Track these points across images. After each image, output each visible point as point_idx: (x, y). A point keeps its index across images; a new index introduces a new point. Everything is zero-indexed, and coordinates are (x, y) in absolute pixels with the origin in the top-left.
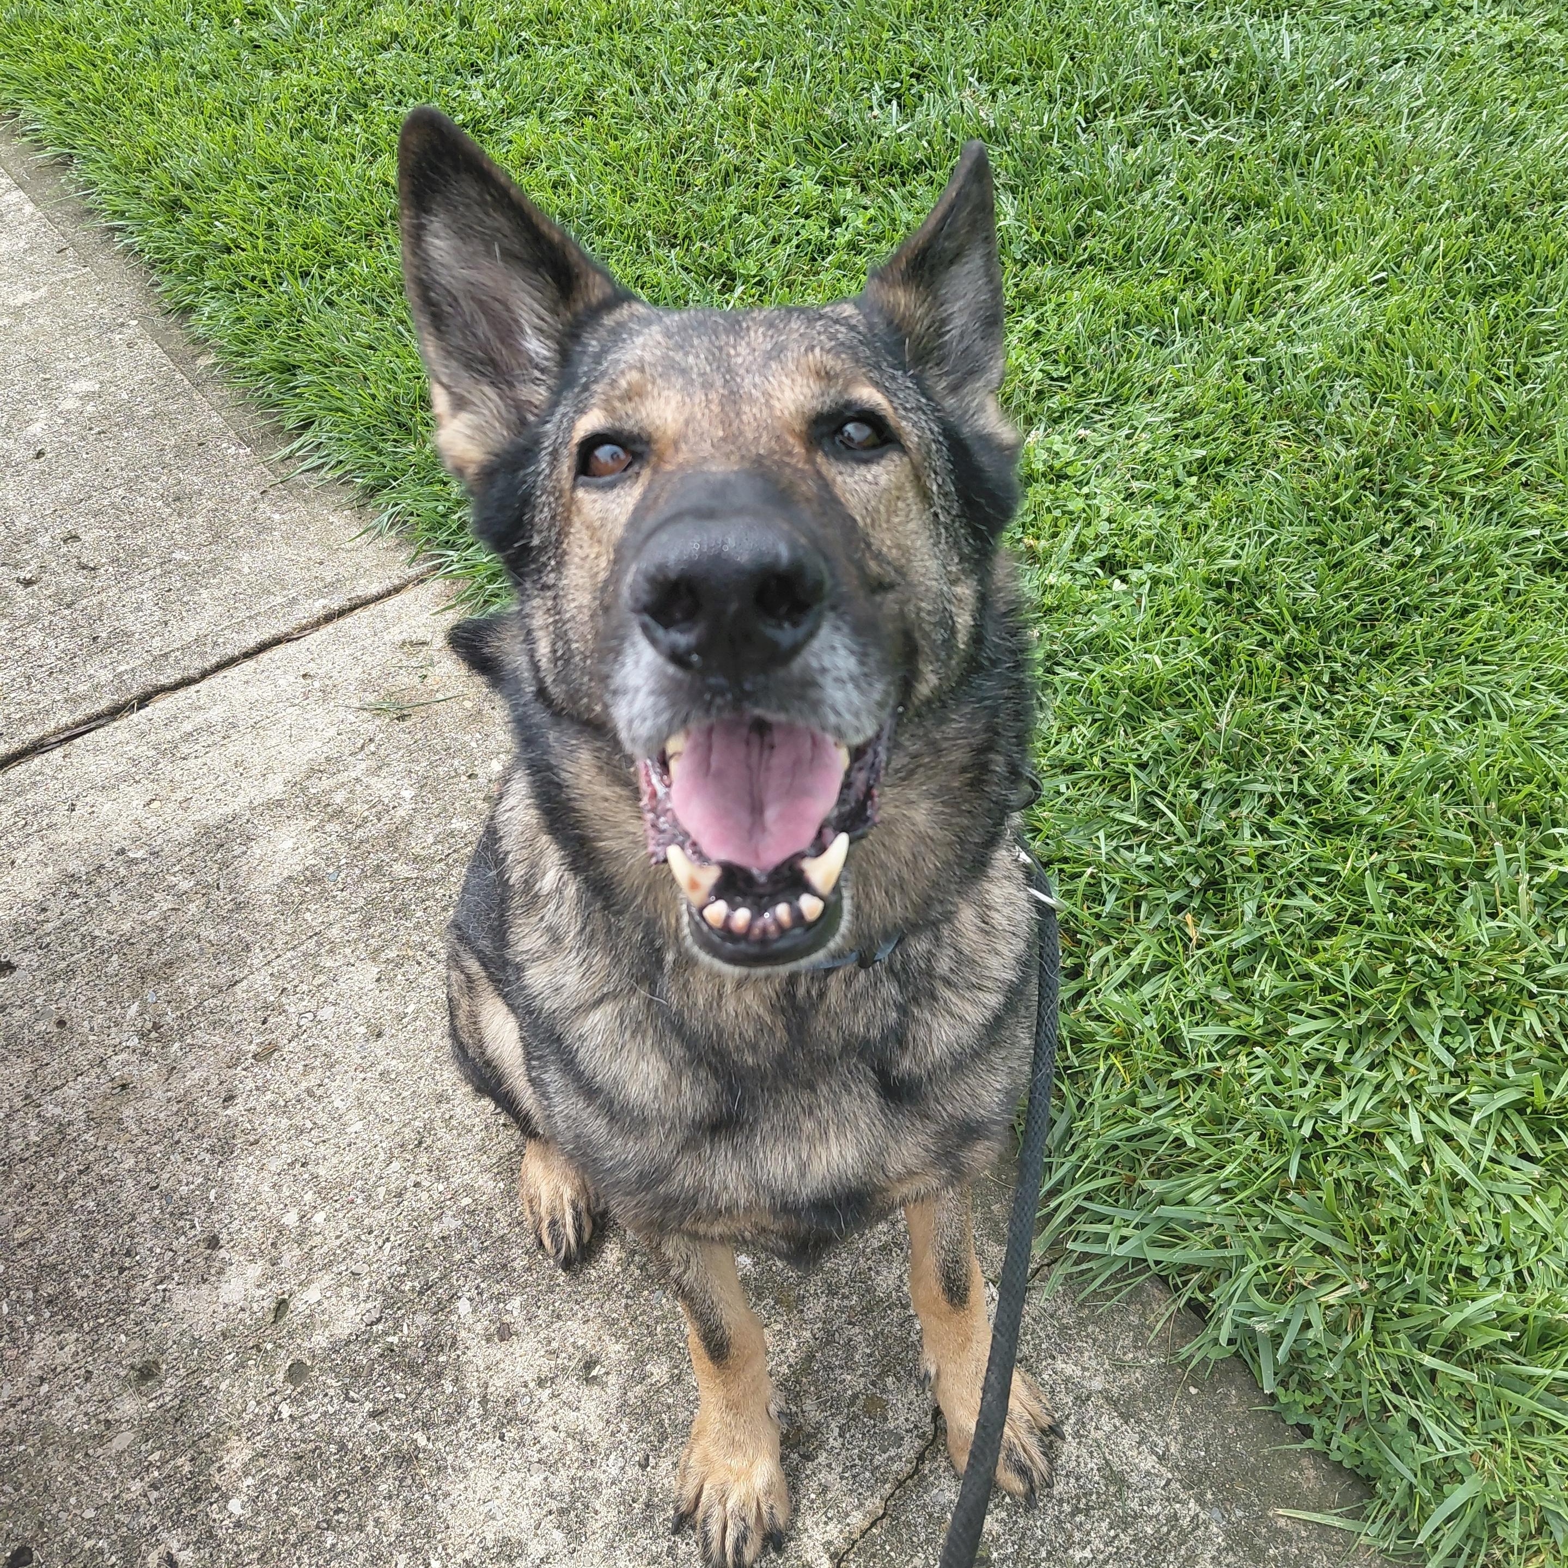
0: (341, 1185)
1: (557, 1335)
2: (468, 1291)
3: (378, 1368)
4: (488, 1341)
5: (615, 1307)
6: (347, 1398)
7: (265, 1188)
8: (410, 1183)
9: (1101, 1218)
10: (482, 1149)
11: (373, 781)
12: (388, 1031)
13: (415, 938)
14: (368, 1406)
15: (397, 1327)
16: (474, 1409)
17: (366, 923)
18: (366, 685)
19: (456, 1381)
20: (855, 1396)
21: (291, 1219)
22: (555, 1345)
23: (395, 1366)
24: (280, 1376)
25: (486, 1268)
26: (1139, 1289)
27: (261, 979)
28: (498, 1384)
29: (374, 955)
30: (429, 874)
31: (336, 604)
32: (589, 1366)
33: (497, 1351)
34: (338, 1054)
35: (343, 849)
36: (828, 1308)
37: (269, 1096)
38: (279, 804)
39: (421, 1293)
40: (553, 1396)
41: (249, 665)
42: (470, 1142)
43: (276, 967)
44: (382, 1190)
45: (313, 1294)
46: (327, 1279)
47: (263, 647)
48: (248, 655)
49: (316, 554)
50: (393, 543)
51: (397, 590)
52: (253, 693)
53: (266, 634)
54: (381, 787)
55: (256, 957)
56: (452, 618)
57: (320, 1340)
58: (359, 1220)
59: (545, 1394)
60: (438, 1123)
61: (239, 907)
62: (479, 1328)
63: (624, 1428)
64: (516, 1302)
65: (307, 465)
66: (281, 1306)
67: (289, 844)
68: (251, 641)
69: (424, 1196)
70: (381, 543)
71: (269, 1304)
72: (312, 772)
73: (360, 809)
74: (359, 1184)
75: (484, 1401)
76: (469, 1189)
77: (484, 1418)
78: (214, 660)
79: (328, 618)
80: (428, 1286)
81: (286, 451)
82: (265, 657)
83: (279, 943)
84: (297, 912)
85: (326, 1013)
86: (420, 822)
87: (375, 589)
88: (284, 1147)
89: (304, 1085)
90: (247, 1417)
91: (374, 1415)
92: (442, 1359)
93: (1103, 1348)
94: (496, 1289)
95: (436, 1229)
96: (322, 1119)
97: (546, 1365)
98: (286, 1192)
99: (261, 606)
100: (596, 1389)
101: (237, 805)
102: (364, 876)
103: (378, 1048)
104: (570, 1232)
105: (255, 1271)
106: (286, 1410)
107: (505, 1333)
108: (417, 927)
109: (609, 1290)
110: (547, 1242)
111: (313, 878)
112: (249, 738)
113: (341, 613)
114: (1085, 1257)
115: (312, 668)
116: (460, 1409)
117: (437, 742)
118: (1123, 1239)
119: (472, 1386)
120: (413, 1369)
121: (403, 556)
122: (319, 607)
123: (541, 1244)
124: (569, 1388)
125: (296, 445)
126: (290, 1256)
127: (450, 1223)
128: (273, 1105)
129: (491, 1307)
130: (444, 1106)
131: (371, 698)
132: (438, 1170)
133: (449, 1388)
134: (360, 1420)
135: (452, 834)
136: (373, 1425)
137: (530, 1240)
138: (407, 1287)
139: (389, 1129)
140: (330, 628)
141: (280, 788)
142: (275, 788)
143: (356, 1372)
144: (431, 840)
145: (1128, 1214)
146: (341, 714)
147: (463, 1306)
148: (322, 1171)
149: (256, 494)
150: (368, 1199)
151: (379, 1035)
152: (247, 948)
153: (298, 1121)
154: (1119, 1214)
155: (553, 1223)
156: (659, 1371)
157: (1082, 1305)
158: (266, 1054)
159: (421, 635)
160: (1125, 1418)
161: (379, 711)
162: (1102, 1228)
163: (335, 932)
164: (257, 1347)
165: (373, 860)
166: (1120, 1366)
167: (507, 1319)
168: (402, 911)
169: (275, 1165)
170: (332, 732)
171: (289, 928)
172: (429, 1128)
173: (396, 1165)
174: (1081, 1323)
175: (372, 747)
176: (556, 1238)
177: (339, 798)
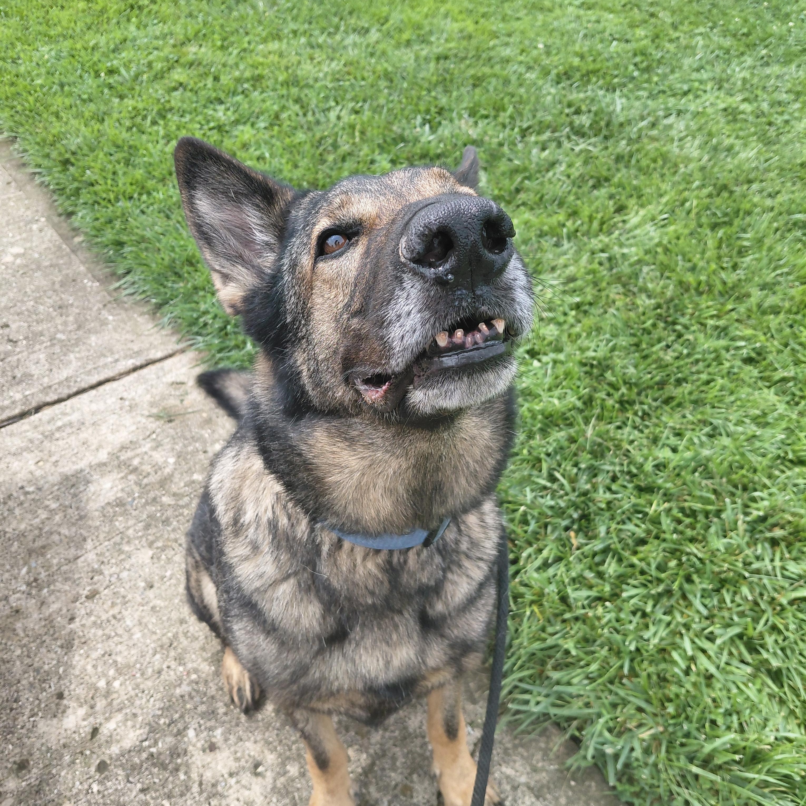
0: (128, 666)
1: (240, 750)
2: (194, 724)
3: (145, 765)
4: (204, 751)
5: (271, 735)
6: (128, 781)
7: (89, 667)
8: (164, 666)
9: (526, 692)
10: (203, 649)
11: (154, 454)
12: (156, 585)
13: (172, 536)
14: (139, 786)
15: (156, 743)
16: (195, 788)
17: (147, 527)
18: (152, 404)
19: (186, 773)
20: (396, 785)
21: (102, 684)
22: (239, 755)
23: (154, 765)
24: (93, 769)
25: (204, 713)
26: (545, 730)
27: (91, 556)
28: (208, 775)
29: (151, 545)
30: (181, 503)
31: (138, 362)
32: (257, 766)
33: (209, 757)
34: (129, 597)
35: (136, 489)
36: (383, 737)
37: (93, 618)
38: (105, 464)
39: (169, 725)
40: (238, 782)
41: (93, 392)
42: (197, 645)
43: (99, 550)
44: (150, 670)
45: (111, 725)
46: (119, 717)
47: (100, 384)
48: (93, 387)
49: (129, 337)
50: (169, 332)
51: (170, 356)
52: (94, 407)
53: (102, 377)
54: (158, 457)
55: (89, 545)
56: (199, 370)
57: (115, 750)
58: (138, 686)
59: (233, 781)
60: (181, 635)
61: (81, 518)
62: (199, 745)
63: (274, 800)
64: (218, 732)
65: (128, 291)
66: (95, 731)
67: (108, 485)
68: (94, 379)
69: (172, 673)
70: (164, 332)
71: (89, 730)
72: (123, 448)
73: (147, 468)
74: (138, 666)
75: (201, 784)
76: (196, 671)
77: (201, 793)
78: (75, 390)
79: (135, 369)
80: (172, 722)
81: (117, 285)
82: (101, 388)
83: (102, 536)
84: (111, 521)
85: (124, 575)
86: (177, 476)
87: (159, 355)
88: (99, 646)
89: (111, 613)
90: (75, 791)
91: (143, 791)
92: (179, 761)
93: (527, 759)
94: (209, 724)
95: (178, 691)
96: (120, 631)
97: (233, 765)
98: (100, 669)
99: (102, 362)
100: (260, 779)
101: (82, 465)
102: (147, 503)
103: (150, 594)
104: (248, 694)
105: (82, 712)
106: (95, 788)
107: (212, 748)
108: (174, 530)
109: (268, 726)
110: (236, 699)
111: (120, 503)
112: (90, 431)
113: (142, 367)
114: (518, 712)
115: (125, 395)
116: (188, 789)
117: (188, 434)
118: (538, 703)
119: (194, 776)
120: (164, 767)
121: (174, 339)
122: (130, 363)
123: (233, 700)
124: (246, 778)
125: (122, 282)
126: (101, 704)
127: (185, 689)
128: (95, 623)
129: (205, 733)
130: (184, 626)
131: (155, 411)
132: (180, 660)
133: (182, 777)
134: (134, 793)
135: (193, 482)
136: (142, 796)
137: (227, 699)
138: (162, 721)
139: (155, 637)
140: (135, 375)
141: (106, 456)
142: (103, 456)
143: (133, 768)
144: (182, 484)
145: (540, 689)
146: (139, 418)
147: (191, 733)
148: (119, 659)
149: (101, 306)
150: (142, 674)
151: (151, 587)
152: (85, 540)
153: (107, 631)
154: (535, 689)
155: (239, 690)
156: (293, 770)
157: (515, 738)
158: (91, 596)
159: (181, 378)
160: (537, 797)
161: (158, 417)
162: (526, 697)
163: (130, 532)
164: (82, 753)
165: (152, 495)
166: (535, 770)
167: (214, 740)
168: (166, 522)
169: (94, 655)
170: (134, 428)
171: (107, 529)
172: (176, 636)
173: (158, 656)
174: (515, 747)
175: (154, 436)
176: (241, 698)
177: (136, 462)
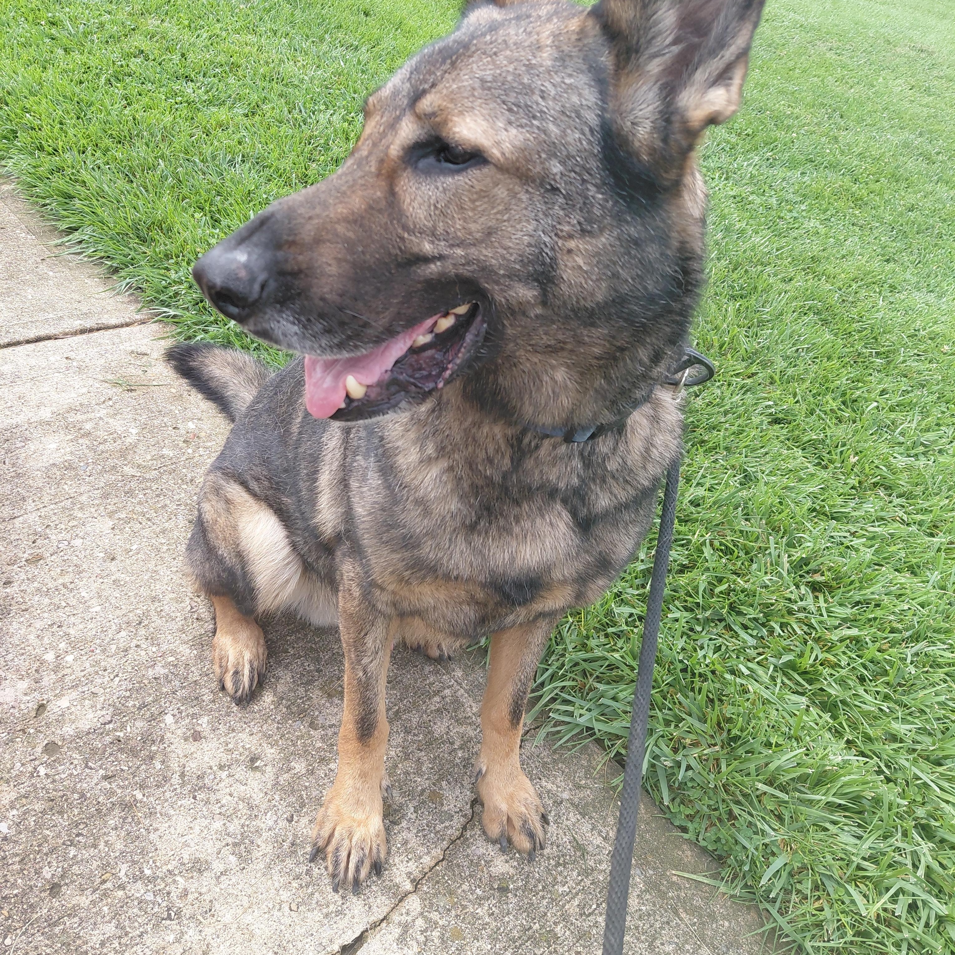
0: (85, 641)
1: (233, 741)
2: (172, 709)
3: (109, 751)
4: (186, 740)
5: (271, 728)
6: (87, 766)
7: (32, 637)
8: (133, 645)
9: (568, 703)
10: (182, 631)
11: (111, 421)
12: (119, 557)
13: (138, 508)
14: (101, 772)
15: (123, 727)
16: (176, 779)
17: (106, 496)
18: (106, 369)
19: (163, 762)
20: (423, 791)
21: (50, 657)
22: (230, 746)
23: (121, 750)
24: (39, 749)
25: (186, 699)
27: (32, 518)
28: (192, 766)
29: (111, 515)
30: (147, 476)
31: (89, 323)
32: (253, 760)
33: (192, 747)
34: (85, 566)
35: (90, 454)
36: (405, 740)
37: (36, 584)
38: (48, 423)
39: (139, 709)
40: (229, 776)
41: (32, 346)
42: (175, 626)
43: (43, 512)
44: (114, 647)
45: (64, 703)
46: (74, 694)
47: (38, 340)
48: (28, 342)
49: (76, 297)
50: (126, 300)
51: (127, 325)
52: (33, 362)
53: (42, 332)
54: (117, 425)
55: (30, 505)
56: (168, 343)
57: (68, 730)
58: (97, 663)
59: (224, 774)
60: (152, 613)
61: (18, 475)
62: (179, 732)
63: (277, 797)
64: (204, 720)
65: (72, 250)
66: (41, 707)
67: (54, 446)
68: (32, 335)
69: (143, 653)
70: (119, 298)
71: (33, 706)
72: (70, 410)
73: (102, 434)
74: (98, 641)
75: (182, 775)
76: (173, 653)
77: (183, 785)
78: (6, 341)
79: (83, 332)
80: (144, 706)
81: (59, 241)
82: (41, 344)
83: (46, 499)
84: (58, 484)
85: (78, 542)
86: (141, 448)
87: (113, 321)
88: (46, 615)
89: (61, 581)
90: (14, 773)
91: (106, 778)
92: (154, 748)
93: (568, 776)
94: (191, 711)
95: (151, 673)
96: (73, 602)
97: (225, 758)
98: (46, 641)
99: (41, 316)
100: (258, 774)
101: (20, 419)
102: (104, 471)
103: (113, 566)
105: (23, 685)
106: (42, 771)
107: (197, 737)
108: (140, 503)
109: (266, 718)
111: (70, 467)
112: (28, 385)
113: (91, 330)
114: (558, 723)
115: (72, 355)
116: (166, 779)
117: (153, 407)
119: (174, 766)
120: (134, 753)
121: (133, 307)
122: (77, 324)
123: (223, 688)
124: (240, 772)
125: (66, 239)
126: (48, 679)
127: (160, 670)
128: (38, 590)
129: (187, 721)
130: (157, 604)
131: (110, 377)
132: (152, 639)
133: (158, 766)
134: (95, 781)
135: (163, 456)
136: (106, 784)
137: (214, 685)
138: (130, 704)
139: (118, 612)
140: (84, 336)
141: (49, 415)
142: (46, 414)
143: (94, 751)
144: (149, 457)
146: (91, 382)
147: (169, 719)
148: (72, 631)
149: (39, 260)
150: (104, 651)
151: (113, 559)
152: (24, 499)
153: (56, 600)
154: (578, 702)
156: (299, 766)
157: (555, 752)
158: (36, 560)
159: (143, 349)
160: (583, 815)
161: (116, 384)
162: (569, 708)
163: (84, 498)
164: (23, 731)
165: (110, 462)
166: (578, 787)
167: (199, 728)
168: (130, 493)
169: (38, 624)
170: (85, 390)
171: (53, 492)
172: (146, 614)
173: (123, 633)
174: (555, 761)
175: (111, 403)
176: (236, 683)
177: (88, 426)
